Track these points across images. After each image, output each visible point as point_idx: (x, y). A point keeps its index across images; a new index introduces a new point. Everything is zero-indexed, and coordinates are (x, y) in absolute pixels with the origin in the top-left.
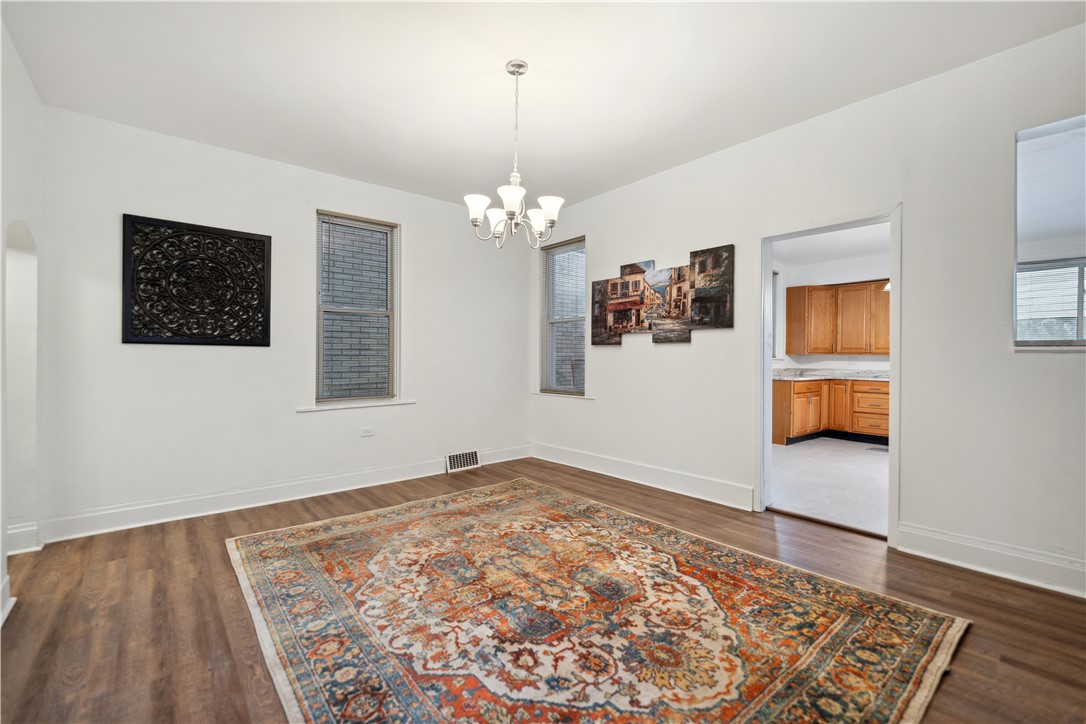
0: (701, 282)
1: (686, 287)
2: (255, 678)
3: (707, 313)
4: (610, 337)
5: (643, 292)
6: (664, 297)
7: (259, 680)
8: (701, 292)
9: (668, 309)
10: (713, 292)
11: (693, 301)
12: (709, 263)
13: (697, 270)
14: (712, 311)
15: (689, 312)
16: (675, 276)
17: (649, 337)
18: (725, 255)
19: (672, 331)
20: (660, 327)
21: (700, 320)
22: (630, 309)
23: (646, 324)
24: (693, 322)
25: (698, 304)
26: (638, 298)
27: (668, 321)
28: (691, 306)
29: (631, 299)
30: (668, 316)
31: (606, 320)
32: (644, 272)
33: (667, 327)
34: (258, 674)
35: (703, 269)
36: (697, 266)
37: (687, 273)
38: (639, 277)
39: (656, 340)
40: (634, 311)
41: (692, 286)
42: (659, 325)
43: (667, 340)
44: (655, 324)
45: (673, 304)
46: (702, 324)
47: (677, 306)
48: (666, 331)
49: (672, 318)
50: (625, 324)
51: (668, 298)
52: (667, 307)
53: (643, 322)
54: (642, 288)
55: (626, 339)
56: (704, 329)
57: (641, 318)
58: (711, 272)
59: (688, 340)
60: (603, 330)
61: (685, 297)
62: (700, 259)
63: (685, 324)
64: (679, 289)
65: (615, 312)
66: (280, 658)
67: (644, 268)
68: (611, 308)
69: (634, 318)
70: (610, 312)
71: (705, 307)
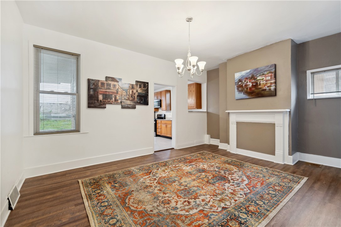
0: (140, 91)
1: (135, 91)
2: (276, 223)
3: (142, 100)
4: (100, 105)
5: (118, 89)
6: (127, 93)
7: (276, 221)
8: (140, 94)
9: (128, 97)
10: (143, 95)
11: (137, 96)
12: (142, 86)
13: (138, 87)
14: (143, 100)
15: (136, 99)
16: (131, 87)
17: (120, 106)
18: (147, 85)
19: (130, 105)
20: (125, 103)
21: (139, 102)
22: (112, 95)
23: (119, 101)
24: (137, 102)
25: (139, 97)
26: (115, 91)
27: (128, 101)
28: (137, 98)
29: (112, 91)
30: (128, 99)
31: (98, 97)
32: (118, 82)
33: (128, 103)
34: (274, 223)
35: (140, 87)
36: (138, 86)
37: (135, 86)
38: (115, 83)
39: (123, 107)
40: (113, 96)
41: (137, 91)
42: (125, 102)
43: (128, 108)
44: (123, 102)
45: (130, 96)
46: (140, 103)
47: (131, 97)
48: (128, 105)
49: (130, 100)
50: (109, 100)
51: (128, 93)
52: (128, 96)
53: (118, 100)
54: (117, 87)
55: (108, 106)
56: (141, 105)
57: (117, 99)
58: (143, 89)
59: (135, 108)
60: (96, 101)
61: (134, 94)
62: (140, 84)
63: (135, 103)
64: (133, 91)
65: (103, 94)
66: (265, 218)
67: (118, 81)
68: (101, 92)
69: (113, 99)
70: (101, 94)
71: (141, 98)
